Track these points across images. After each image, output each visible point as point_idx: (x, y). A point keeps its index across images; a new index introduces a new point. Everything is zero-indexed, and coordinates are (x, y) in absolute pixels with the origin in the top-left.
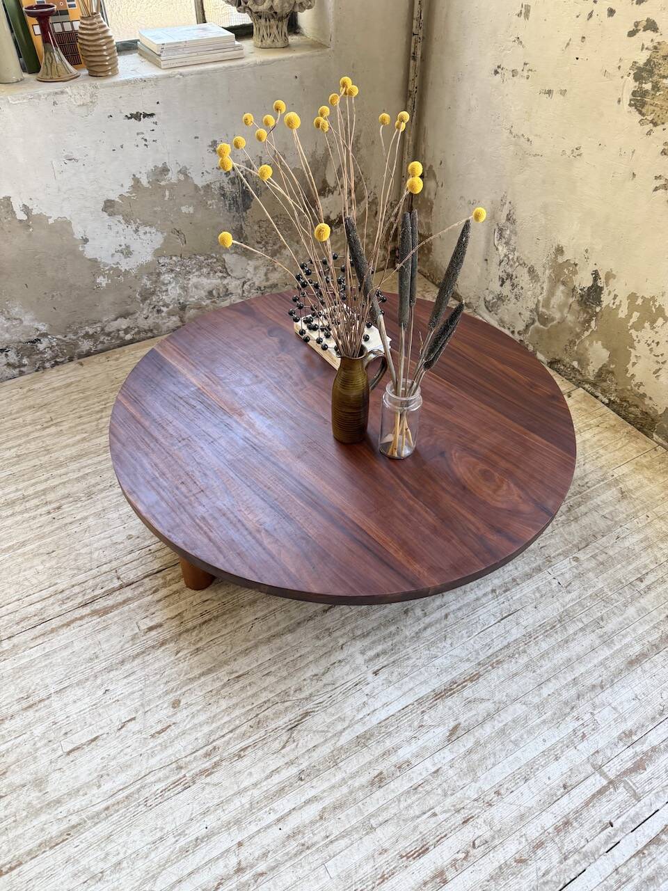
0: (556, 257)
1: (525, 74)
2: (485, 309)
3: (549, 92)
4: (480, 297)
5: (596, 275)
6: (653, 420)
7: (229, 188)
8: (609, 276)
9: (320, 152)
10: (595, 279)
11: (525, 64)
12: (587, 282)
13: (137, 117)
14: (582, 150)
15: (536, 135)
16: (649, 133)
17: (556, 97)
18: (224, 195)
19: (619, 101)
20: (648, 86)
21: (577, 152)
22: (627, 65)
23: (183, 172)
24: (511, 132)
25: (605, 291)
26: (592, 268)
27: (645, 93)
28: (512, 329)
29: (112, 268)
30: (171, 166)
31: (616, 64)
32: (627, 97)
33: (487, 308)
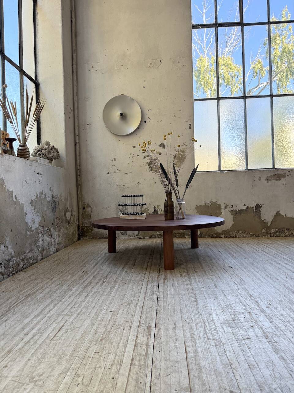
0: (141, 209)
1: (118, 171)
2: (122, 235)
3: (127, 173)
4: (118, 233)
5: (154, 208)
6: (183, 234)
7: (53, 204)
8: (158, 206)
9: (66, 197)
10: (155, 209)
11: (118, 170)
12: (153, 210)
13: (38, 173)
14: (140, 182)
15: (126, 184)
16: (155, 174)
17: (129, 174)
18: (52, 206)
19: (146, 170)
20: (152, 166)
21: (139, 183)
22: (145, 164)
23: (45, 195)
24: (117, 185)
25: (158, 210)
26: (153, 206)
27: (152, 167)
28: (134, 236)
29: (30, 228)
30: (43, 192)
31: (143, 164)
32: (148, 169)
33: (123, 235)
